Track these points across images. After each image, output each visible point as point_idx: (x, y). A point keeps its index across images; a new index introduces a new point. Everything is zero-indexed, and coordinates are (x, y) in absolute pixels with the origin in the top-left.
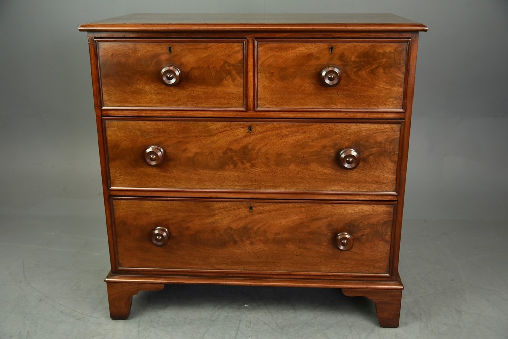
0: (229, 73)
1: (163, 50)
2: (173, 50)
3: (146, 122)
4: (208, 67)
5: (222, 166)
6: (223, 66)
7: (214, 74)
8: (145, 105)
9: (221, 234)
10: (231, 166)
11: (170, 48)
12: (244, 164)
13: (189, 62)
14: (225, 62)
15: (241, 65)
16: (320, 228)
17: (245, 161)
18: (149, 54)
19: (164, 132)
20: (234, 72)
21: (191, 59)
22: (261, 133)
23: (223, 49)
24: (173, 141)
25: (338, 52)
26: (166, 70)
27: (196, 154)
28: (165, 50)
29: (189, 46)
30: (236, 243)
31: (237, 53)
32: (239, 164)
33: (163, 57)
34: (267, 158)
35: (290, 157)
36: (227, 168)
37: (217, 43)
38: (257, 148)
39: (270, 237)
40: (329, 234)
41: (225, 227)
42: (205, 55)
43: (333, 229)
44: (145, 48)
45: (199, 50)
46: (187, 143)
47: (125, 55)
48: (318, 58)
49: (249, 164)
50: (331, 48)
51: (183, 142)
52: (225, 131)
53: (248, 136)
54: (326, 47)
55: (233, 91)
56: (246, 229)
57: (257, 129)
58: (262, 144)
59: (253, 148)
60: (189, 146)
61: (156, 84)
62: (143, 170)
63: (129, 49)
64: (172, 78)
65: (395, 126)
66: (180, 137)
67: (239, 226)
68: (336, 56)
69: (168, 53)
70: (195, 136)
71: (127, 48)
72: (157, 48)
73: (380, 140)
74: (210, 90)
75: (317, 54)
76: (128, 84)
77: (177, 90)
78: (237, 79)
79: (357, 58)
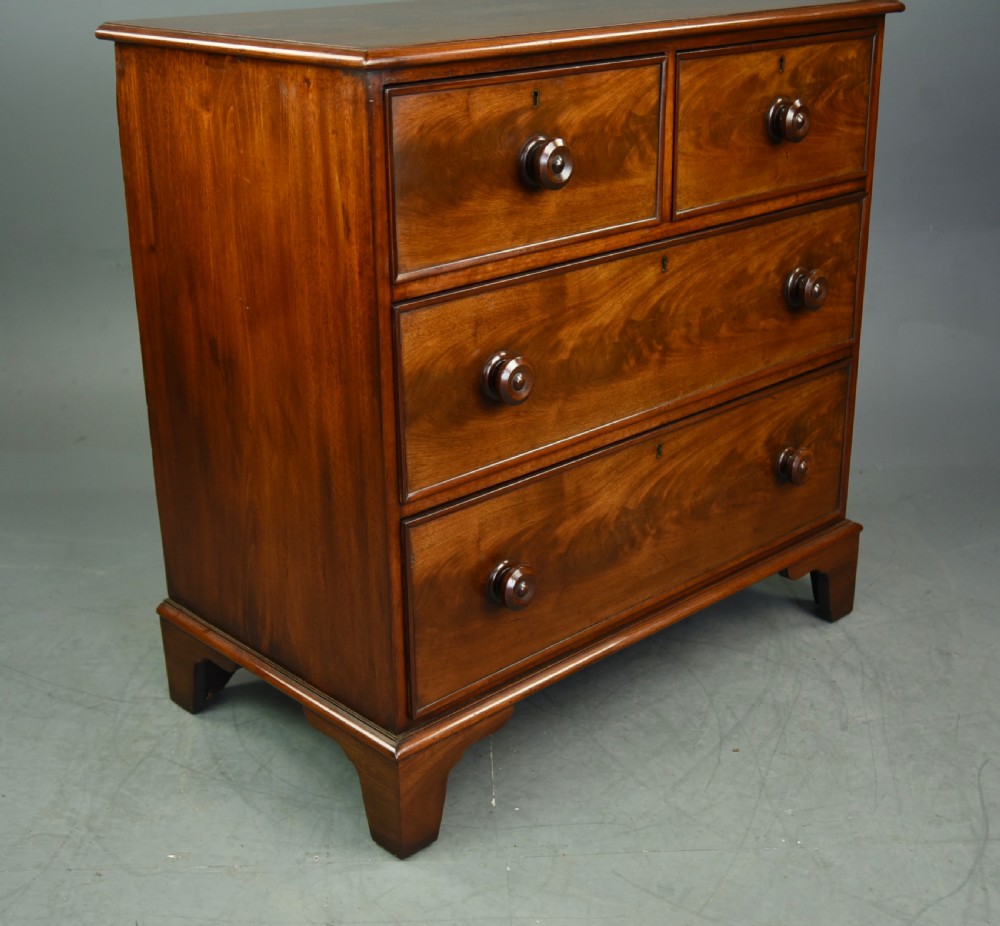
0: (634, 138)
1: (524, 101)
2: (541, 99)
3: (484, 296)
4: (602, 131)
5: (615, 372)
6: (626, 125)
7: (610, 145)
8: (483, 249)
9: (610, 533)
10: (632, 362)
11: (536, 94)
12: (652, 349)
13: (570, 125)
14: (630, 114)
15: (655, 117)
16: (756, 453)
17: (654, 342)
18: (496, 115)
19: (517, 311)
20: (643, 137)
21: (573, 117)
22: (681, 268)
23: (627, 84)
24: (534, 332)
25: (789, 66)
26: (554, 148)
27: (574, 350)
28: (527, 101)
29: (570, 84)
30: (633, 544)
31: (649, 90)
32: (645, 352)
33: (523, 120)
34: (688, 325)
35: (720, 311)
36: (626, 367)
37: (618, 71)
38: (673, 307)
39: (686, 503)
40: (768, 461)
41: (617, 512)
42: (596, 104)
43: (773, 448)
44: (489, 103)
45: (589, 92)
46: (560, 327)
47: (449, 125)
48: (764, 85)
49: (660, 348)
50: (782, 60)
51: (551, 328)
52: (624, 279)
53: (660, 283)
54: (775, 59)
55: (640, 181)
56: (650, 502)
57: (675, 262)
58: (681, 295)
59: (668, 308)
60: (563, 334)
61: (508, 192)
62: (475, 425)
63: (457, 108)
64: (561, 168)
65: (855, 206)
66: (548, 316)
67: (640, 500)
68: (787, 76)
69: (532, 108)
70: (574, 307)
71: (453, 106)
72: (512, 96)
73: (837, 239)
74: (602, 188)
75: (763, 75)
76: (453, 202)
77: (545, 198)
78: (648, 151)
79: (814, 76)
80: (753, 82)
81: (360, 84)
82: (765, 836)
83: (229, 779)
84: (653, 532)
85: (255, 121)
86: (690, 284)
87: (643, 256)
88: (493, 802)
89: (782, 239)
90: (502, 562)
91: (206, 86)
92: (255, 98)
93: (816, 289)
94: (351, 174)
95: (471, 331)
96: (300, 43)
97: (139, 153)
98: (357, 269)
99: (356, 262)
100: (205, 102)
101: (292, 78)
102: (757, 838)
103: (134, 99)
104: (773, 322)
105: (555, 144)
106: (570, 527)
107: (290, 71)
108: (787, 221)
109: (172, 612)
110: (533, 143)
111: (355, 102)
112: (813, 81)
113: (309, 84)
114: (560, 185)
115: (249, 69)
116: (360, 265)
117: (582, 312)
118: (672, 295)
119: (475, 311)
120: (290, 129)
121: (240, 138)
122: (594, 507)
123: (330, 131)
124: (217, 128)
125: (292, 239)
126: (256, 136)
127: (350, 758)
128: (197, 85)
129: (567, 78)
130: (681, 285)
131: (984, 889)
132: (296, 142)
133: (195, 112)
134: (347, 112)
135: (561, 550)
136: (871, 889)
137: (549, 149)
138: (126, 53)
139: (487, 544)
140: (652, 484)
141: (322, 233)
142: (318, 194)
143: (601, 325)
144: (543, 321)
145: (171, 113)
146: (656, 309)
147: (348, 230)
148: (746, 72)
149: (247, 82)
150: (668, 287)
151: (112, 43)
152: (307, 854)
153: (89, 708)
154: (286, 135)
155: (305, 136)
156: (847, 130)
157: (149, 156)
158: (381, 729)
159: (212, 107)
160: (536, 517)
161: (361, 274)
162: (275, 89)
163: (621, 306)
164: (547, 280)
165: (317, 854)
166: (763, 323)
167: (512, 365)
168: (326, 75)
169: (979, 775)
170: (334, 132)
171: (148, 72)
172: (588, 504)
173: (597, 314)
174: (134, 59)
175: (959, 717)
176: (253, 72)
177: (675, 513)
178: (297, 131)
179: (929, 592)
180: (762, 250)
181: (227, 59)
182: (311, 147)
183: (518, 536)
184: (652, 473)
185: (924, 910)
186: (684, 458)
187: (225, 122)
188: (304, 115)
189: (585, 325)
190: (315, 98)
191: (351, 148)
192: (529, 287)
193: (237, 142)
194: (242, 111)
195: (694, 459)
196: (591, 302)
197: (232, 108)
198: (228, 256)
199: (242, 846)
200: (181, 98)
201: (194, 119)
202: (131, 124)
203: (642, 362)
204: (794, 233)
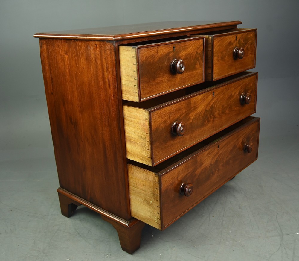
0: (198, 59)
2: (175, 49)
4: (190, 57)
5: (203, 125)
6: (196, 55)
7: (192, 61)
9: (208, 171)
10: (207, 122)
11: (174, 47)
12: (211, 118)
13: (182, 56)
14: (197, 52)
15: (202, 53)
16: (239, 145)
17: (211, 115)
18: (164, 53)
19: (180, 109)
20: (200, 59)
21: (183, 53)
22: (217, 95)
23: (196, 44)
24: (184, 115)
25: (238, 39)
26: (180, 62)
27: (193, 119)
28: (172, 49)
29: (182, 44)
30: (213, 173)
31: (201, 46)
32: (210, 119)
33: (171, 55)
34: (219, 110)
35: (226, 106)
36: (205, 123)
37: (194, 41)
38: (216, 106)
39: (225, 161)
40: (242, 147)
41: (209, 165)
42: (189, 50)
43: (243, 143)
44: (163, 50)
45: (187, 47)
46: (190, 113)
47: (153, 57)
48: (232, 44)
49: (213, 117)
50: (236, 37)
51: (188, 114)
52: (205, 99)
53: (213, 99)
54: (235, 37)
55: (199, 71)
56: (217, 161)
57: (216, 93)
58: (217, 102)
59: (214, 106)
60: (190, 115)
61: (167, 75)
62: (170, 143)
63: (155, 52)
64: (182, 67)
65: (255, 76)
66: (187, 110)
67: (214, 161)
68: (237, 41)
69: (173, 51)
70: (193, 107)
71: (154, 51)
72: (168, 48)
73: (251, 85)
74: (191, 73)
75: (232, 41)
76: (154, 78)
77: (177, 76)
78: (201, 62)
79: (243, 41)
80: (230, 43)
81: (112, 45)
82: (226, 239)
83: (81, 235)
84: (217, 169)
85: (81, 57)
86: (219, 99)
87: (209, 92)
88: (153, 236)
89: (240, 85)
90: (183, 183)
91: (66, 48)
92: (81, 50)
93: (249, 99)
94: (110, 70)
95: (169, 116)
96: (94, 35)
97: (47, 68)
98: (113, 95)
99: (112, 94)
100: (66, 53)
101: (92, 44)
102: (224, 240)
103: (45, 53)
104: (238, 108)
105: (180, 61)
106: (199, 171)
107: (91, 43)
108: (240, 81)
109: (61, 191)
110: (174, 61)
111: (111, 50)
112: (243, 42)
113: (97, 46)
114: (182, 72)
115: (78, 43)
116: (114, 94)
117: (195, 108)
118: (216, 102)
119: (169, 110)
120: (92, 58)
121: (77, 62)
122: (204, 164)
123: (103, 58)
124: (70, 60)
125: (93, 89)
126: (82, 61)
127: (115, 228)
128: (63, 48)
129: (181, 43)
130: (217, 99)
132: (93, 62)
133: (63, 55)
134: (109, 53)
135: (197, 178)
136: (256, 252)
137: (179, 63)
138: (42, 41)
139: (179, 178)
140: (217, 156)
141: (102, 86)
142: (100, 75)
143: (199, 112)
144: (186, 112)
145: (56, 56)
146: (212, 106)
147: (110, 85)
148: (229, 40)
149: (78, 46)
150: (214, 100)
151: (38, 38)
152: (105, 255)
153: (40, 218)
154: (90, 60)
155: (96, 60)
156: (250, 55)
157: (50, 69)
158: (123, 220)
159: (68, 54)
160: (191, 169)
161: (114, 97)
162: (87, 48)
163: (204, 106)
164: (186, 100)
165: (108, 255)
166: (235, 109)
167: (180, 125)
168: (102, 43)
169: (276, 218)
170: (104, 58)
171: (49, 46)
172: (203, 164)
173: (199, 109)
174: (45, 43)
175: (268, 203)
176: (80, 44)
177: (222, 164)
178: (93, 59)
179: (253, 170)
180: (235, 89)
181: (72, 41)
182: (98, 63)
183: (187, 175)
184: (217, 153)
185: (271, 256)
186: (224, 148)
187: (72, 58)
188: (95, 54)
189: (196, 112)
190: (99, 50)
191: (110, 63)
192: (182, 102)
193: (76, 64)
194: (77, 55)
195: (226, 148)
196: (197, 105)
197: (74, 54)
198: (74, 94)
199: (87, 254)
200: (59, 52)
201: (63, 58)
202: (45, 60)
203: (209, 121)
204: (242, 84)
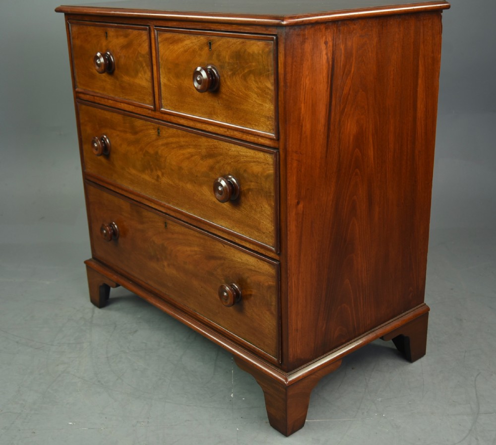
15: (148, 56)
31: (144, 42)
48: (200, 56)
68: (214, 54)
80: (195, 53)
82: (367, 412)
83: (102, 385)
88: (232, 395)
102: (363, 413)
112: (232, 60)
131: (477, 439)
152: (138, 422)
153: (36, 349)
165: (143, 422)
169: (475, 380)
175: (466, 351)
179: (452, 289)
199: (106, 418)
